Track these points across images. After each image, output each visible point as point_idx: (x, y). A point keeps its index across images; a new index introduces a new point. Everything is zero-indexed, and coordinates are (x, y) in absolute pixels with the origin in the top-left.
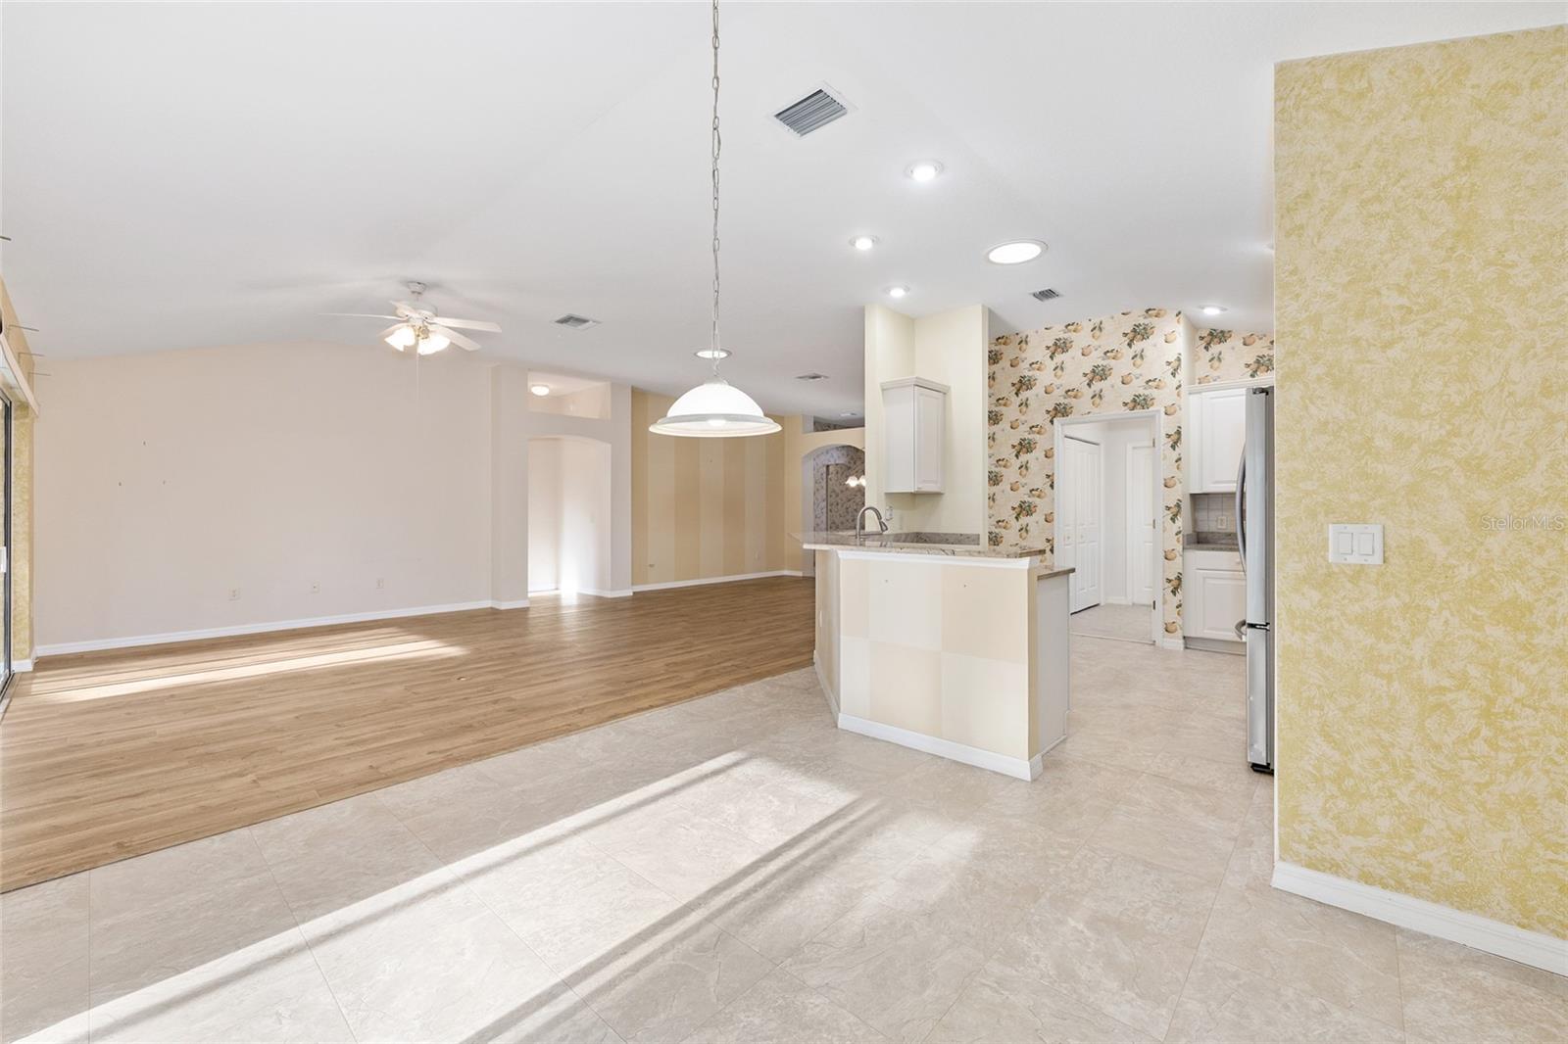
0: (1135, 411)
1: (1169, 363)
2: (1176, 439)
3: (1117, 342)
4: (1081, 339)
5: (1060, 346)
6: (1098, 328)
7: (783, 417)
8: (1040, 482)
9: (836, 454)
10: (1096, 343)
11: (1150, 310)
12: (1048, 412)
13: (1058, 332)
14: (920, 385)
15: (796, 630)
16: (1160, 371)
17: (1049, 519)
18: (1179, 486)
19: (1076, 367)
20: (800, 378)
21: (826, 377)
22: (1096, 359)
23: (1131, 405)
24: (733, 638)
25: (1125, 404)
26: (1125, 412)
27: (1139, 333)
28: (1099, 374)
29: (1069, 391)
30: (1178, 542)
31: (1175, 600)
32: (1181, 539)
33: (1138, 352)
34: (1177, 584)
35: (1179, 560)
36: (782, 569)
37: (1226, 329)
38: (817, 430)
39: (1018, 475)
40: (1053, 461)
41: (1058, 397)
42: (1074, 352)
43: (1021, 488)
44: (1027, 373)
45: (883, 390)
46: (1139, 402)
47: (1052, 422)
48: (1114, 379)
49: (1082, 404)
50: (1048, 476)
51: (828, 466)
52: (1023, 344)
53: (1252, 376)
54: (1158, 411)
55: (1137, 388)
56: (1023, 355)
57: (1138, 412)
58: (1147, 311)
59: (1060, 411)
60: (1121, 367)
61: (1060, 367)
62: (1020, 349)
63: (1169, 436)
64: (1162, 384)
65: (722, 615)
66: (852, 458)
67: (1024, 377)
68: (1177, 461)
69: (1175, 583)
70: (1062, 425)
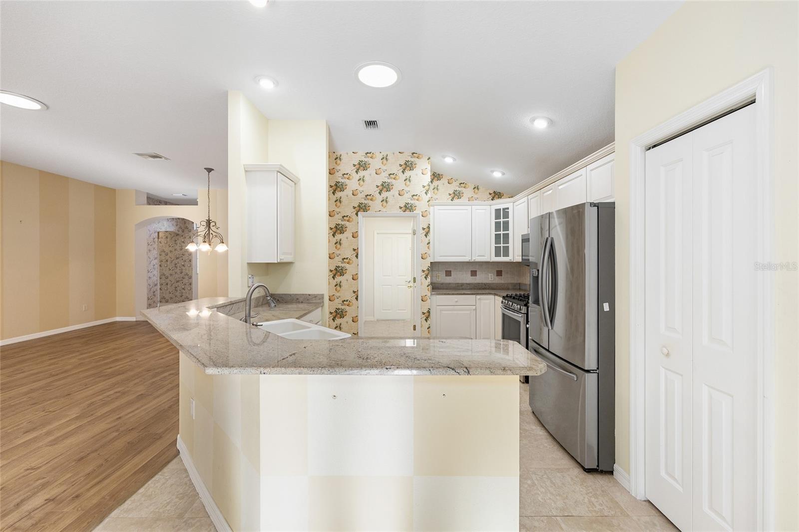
0: (406, 212)
1: (424, 187)
2: (427, 231)
3: (396, 169)
4: (375, 163)
5: (362, 166)
6: (385, 158)
7: (114, 190)
8: (349, 254)
9: (165, 223)
10: (384, 168)
11: (414, 153)
12: (354, 208)
13: (360, 156)
14: (281, 172)
15: (141, 397)
16: (419, 190)
17: (355, 278)
18: (429, 258)
19: (371, 181)
20: (139, 154)
21: (166, 159)
22: (383, 177)
23: (404, 209)
24: (48, 433)
25: (401, 208)
26: (400, 212)
27: (408, 166)
28: (385, 187)
29: (368, 195)
30: (428, 290)
31: (426, 325)
32: (430, 289)
33: (408, 177)
34: (427, 315)
35: (429, 301)
36: (115, 316)
37: (440, 173)
38: (149, 204)
39: (335, 248)
40: (358, 240)
41: (360, 198)
42: (371, 171)
43: (336, 257)
44: (340, 180)
45: (246, 171)
46: (408, 208)
47: (357, 214)
48: (394, 192)
49: (376, 205)
50: (354, 250)
51: (158, 233)
52: (338, 160)
53: (452, 200)
54: (419, 214)
55: (406, 198)
56: (338, 168)
57: (407, 213)
58: (413, 153)
59: (362, 208)
60: (398, 184)
61: (361, 179)
62: (336, 163)
63: (424, 229)
64: (420, 198)
65: (33, 391)
66: (180, 228)
67: (339, 182)
68: (428, 244)
69: (427, 314)
70: (363, 217)
